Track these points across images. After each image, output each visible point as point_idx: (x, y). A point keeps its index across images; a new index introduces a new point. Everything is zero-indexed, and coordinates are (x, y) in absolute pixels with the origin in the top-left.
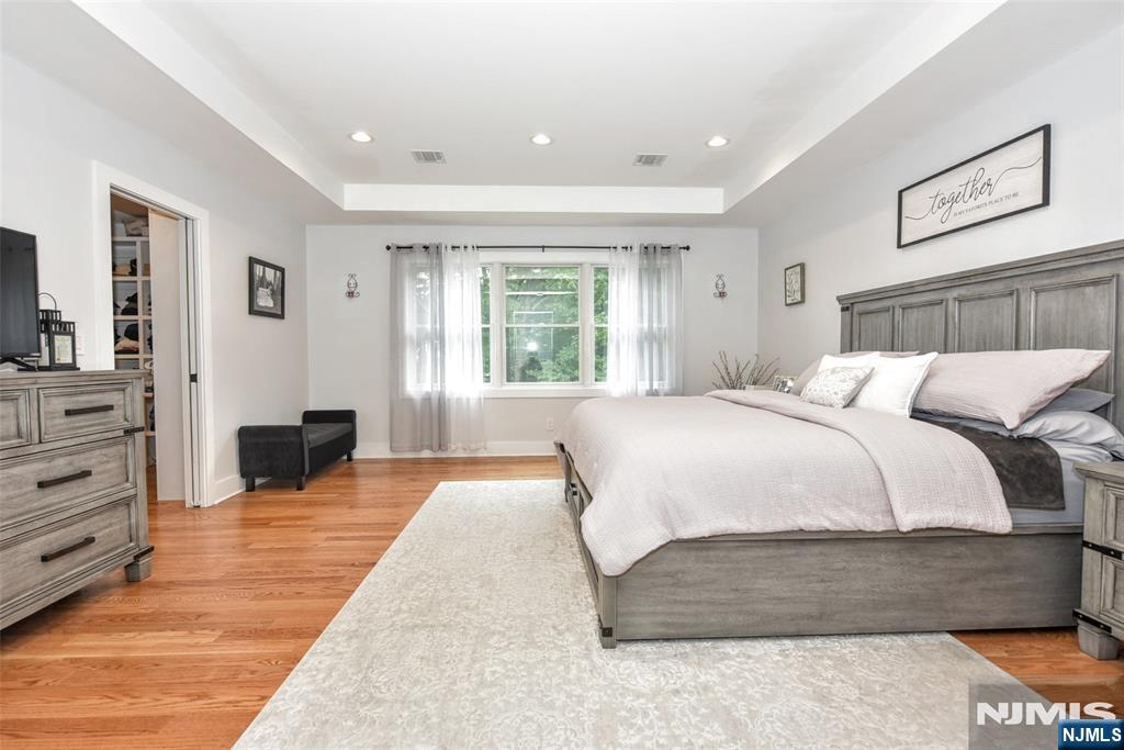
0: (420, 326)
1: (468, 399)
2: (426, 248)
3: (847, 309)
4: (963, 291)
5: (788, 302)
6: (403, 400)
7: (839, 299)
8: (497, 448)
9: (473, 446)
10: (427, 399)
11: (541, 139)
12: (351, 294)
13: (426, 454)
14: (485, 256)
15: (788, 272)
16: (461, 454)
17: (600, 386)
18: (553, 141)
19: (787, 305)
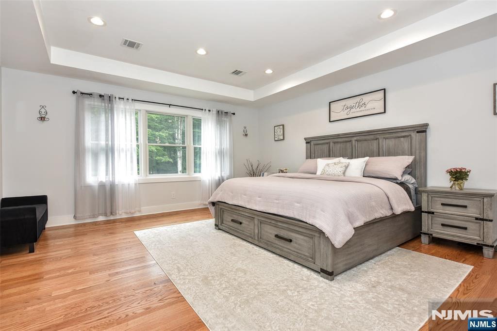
0: (96, 142)
1: (129, 184)
2: (101, 96)
3: (309, 143)
4: (358, 138)
5: (276, 139)
6: (84, 186)
7: (305, 139)
8: (146, 211)
9: (133, 211)
10: (102, 186)
11: (201, 52)
12: (42, 119)
13: (101, 218)
14: (139, 106)
15: (276, 128)
16: (124, 216)
17: (197, 175)
18: (207, 53)
19: (275, 141)
